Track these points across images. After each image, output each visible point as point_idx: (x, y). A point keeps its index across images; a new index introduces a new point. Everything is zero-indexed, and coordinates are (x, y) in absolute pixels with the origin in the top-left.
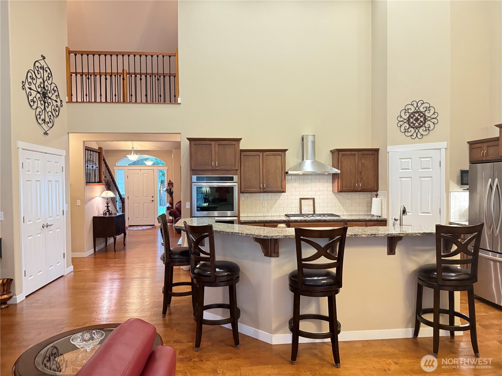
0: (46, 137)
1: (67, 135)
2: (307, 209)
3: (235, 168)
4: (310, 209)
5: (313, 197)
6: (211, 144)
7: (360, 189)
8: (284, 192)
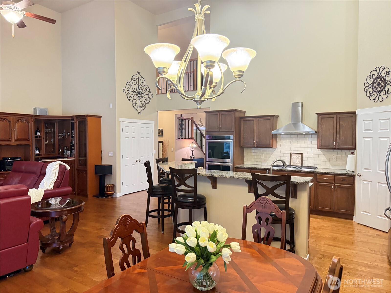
0: (140, 115)
1: (157, 113)
2: (296, 162)
3: (232, 130)
4: (298, 162)
5: (301, 153)
6: (217, 114)
7: (337, 147)
8: (271, 147)
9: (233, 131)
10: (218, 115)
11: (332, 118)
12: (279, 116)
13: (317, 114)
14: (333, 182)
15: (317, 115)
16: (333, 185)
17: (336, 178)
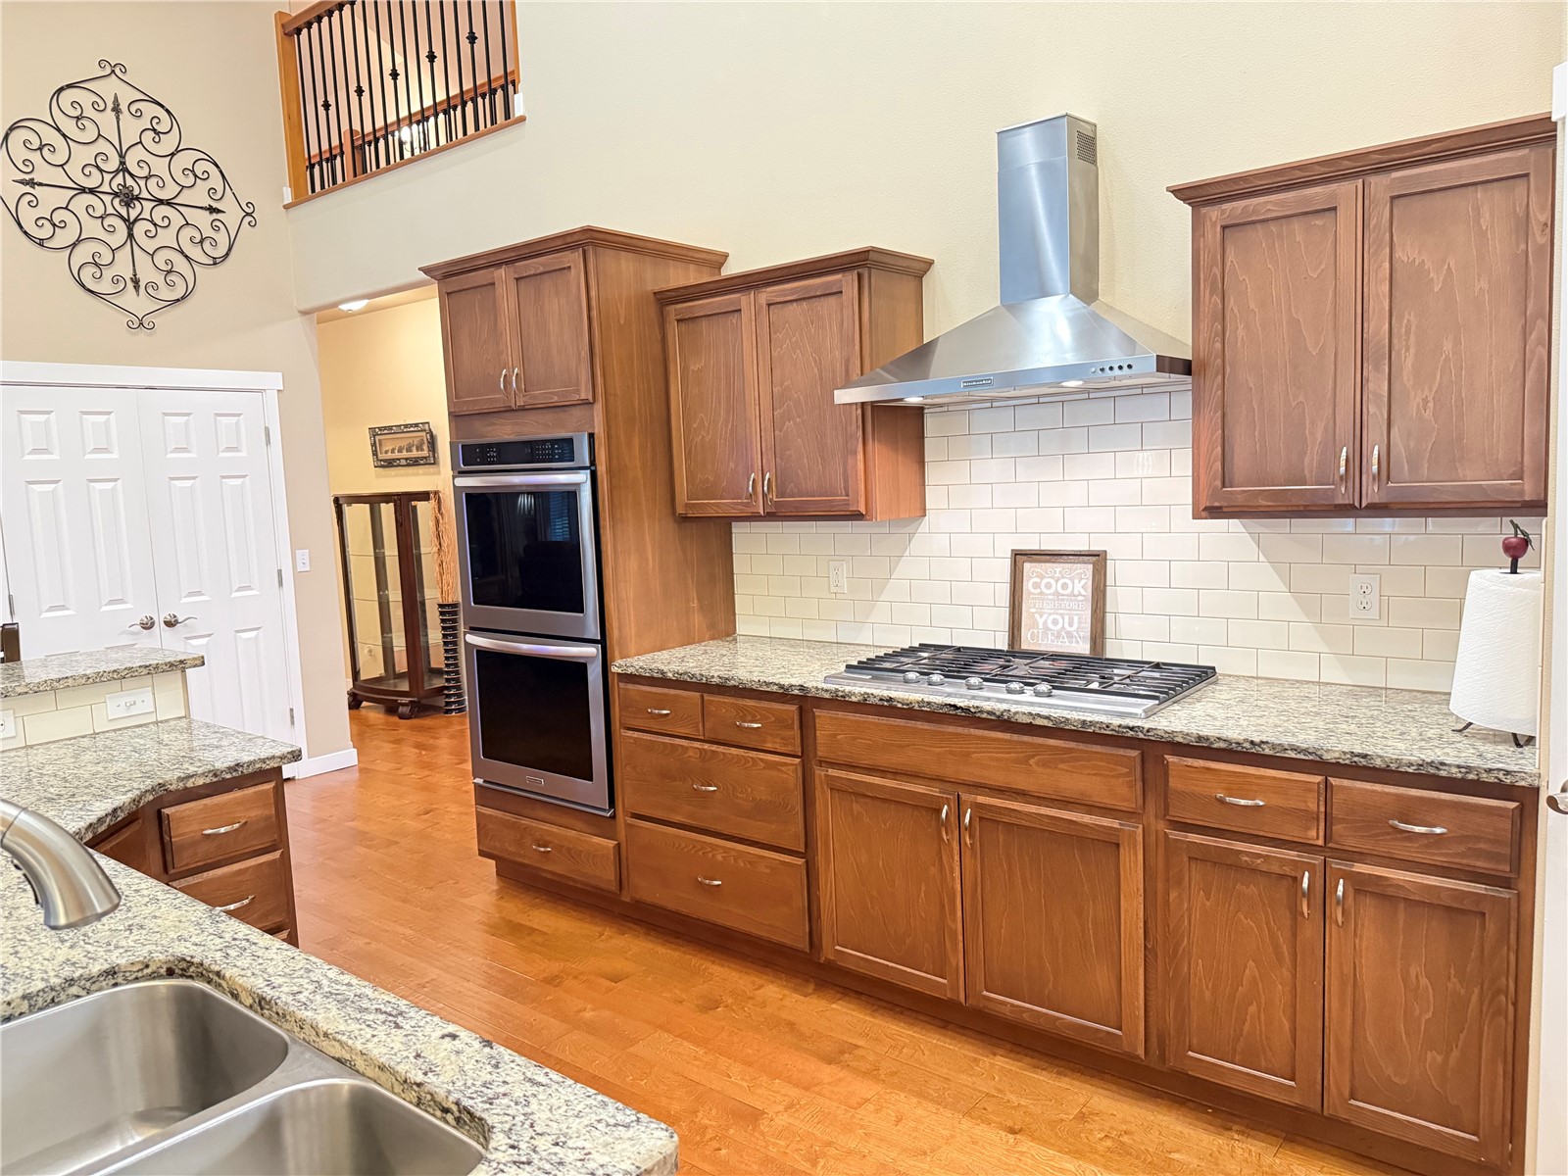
0: (146, 335)
2: (1055, 622)
3: (578, 391)
4: (1071, 625)
5: (1095, 547)
6: (494, 284)
7: (1373, 493)
8: (857, 516)
9: (588, 404)
10: (501, 290)
11: (1318, 222)
12: (930, 263)
13: (1182, 193)
14: (1315, 835)
15: (1186, 210)
16: (1311, 868)
17: (1337, 798)
